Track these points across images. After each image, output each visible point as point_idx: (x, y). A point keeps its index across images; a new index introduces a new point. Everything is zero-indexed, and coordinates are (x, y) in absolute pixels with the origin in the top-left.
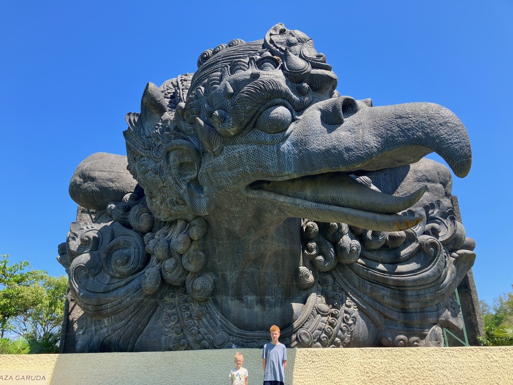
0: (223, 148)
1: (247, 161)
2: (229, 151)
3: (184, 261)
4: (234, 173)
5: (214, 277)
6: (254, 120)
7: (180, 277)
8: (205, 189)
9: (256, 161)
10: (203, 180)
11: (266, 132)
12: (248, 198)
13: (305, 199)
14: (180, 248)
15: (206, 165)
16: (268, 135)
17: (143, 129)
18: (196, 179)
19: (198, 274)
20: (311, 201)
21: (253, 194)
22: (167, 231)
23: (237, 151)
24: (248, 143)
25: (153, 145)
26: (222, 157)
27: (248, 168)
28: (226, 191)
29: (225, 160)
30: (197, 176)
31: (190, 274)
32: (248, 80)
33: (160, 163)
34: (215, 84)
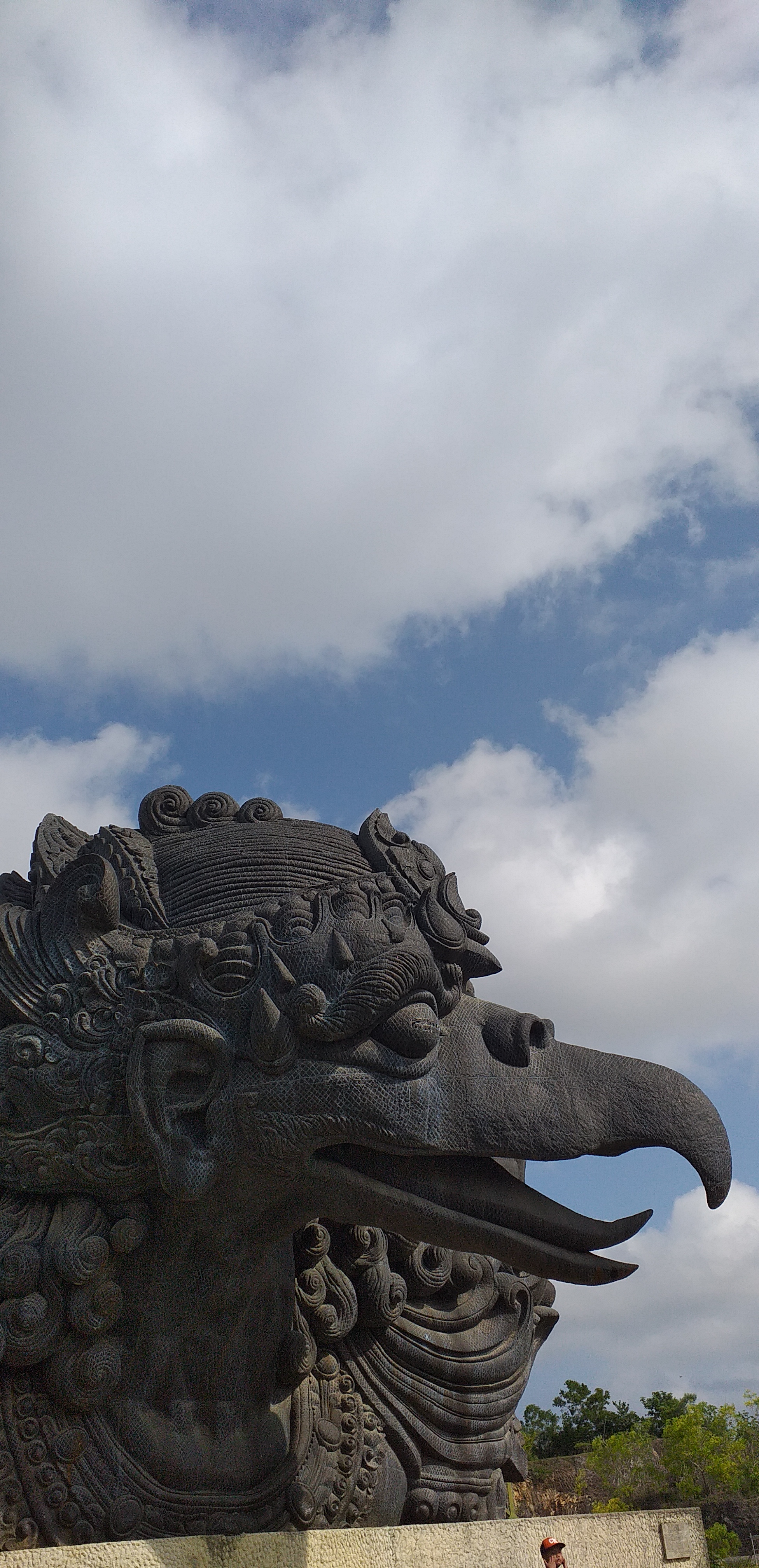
0: (295, 1063)
1: (347, 1103)
3: (81, 1302)
4: (307, 1121)
5: (121, 1350)
10: (220, 1119)
11: (398, 1052)
14: (84, 1273)
15: (241, 1088)
16: (401, 1058)
17: (44, 954)
18: (201, 1113)
23: (329, 1076)
24: (355, 1064)
25: (75, 1005)
26: (290, 1082)
29: (297, 1089)
30: (207, 1107)
32: (384, 943)
33: (90, 1055)
34: (301, 924)
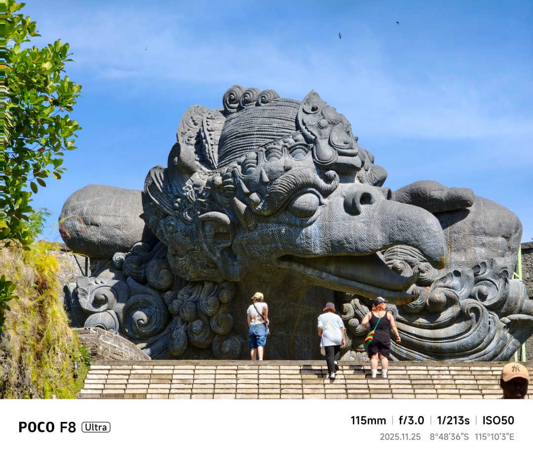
0: (257, 225)
1: (279, 239)
2: (263, 229)
3: (213, 323)
4: (267, 248)
5: (242, 340)
6: (286, 205)
7: (207, 339)
8: (239, 257)
9: (287, 240)
10: (237, 250)
11: (296, 216)
12: (279, 268)
13: (330, 273)
14: (209, 311)
15: (241, 237)
16: (298, 219)
17: (171, 187)
18: (230, 248)
19: (226, 337)
20: (335, 276)
21: (285, 265)
22: (190, 291)
23: (270, 229)
24: (280, 223)
25: (183, 207)
26: (257, 233)
27: (280, 245)
28: (259, 262)
29: (259, 235)
30: (231, 245)
31: (217, 336)
32: (281, 172)
33: (191, 227)
34: (252, 166)
